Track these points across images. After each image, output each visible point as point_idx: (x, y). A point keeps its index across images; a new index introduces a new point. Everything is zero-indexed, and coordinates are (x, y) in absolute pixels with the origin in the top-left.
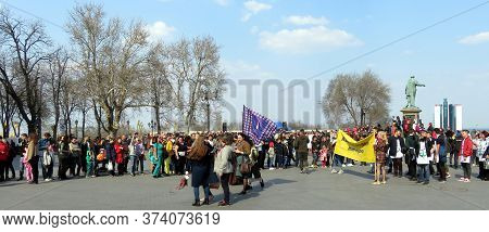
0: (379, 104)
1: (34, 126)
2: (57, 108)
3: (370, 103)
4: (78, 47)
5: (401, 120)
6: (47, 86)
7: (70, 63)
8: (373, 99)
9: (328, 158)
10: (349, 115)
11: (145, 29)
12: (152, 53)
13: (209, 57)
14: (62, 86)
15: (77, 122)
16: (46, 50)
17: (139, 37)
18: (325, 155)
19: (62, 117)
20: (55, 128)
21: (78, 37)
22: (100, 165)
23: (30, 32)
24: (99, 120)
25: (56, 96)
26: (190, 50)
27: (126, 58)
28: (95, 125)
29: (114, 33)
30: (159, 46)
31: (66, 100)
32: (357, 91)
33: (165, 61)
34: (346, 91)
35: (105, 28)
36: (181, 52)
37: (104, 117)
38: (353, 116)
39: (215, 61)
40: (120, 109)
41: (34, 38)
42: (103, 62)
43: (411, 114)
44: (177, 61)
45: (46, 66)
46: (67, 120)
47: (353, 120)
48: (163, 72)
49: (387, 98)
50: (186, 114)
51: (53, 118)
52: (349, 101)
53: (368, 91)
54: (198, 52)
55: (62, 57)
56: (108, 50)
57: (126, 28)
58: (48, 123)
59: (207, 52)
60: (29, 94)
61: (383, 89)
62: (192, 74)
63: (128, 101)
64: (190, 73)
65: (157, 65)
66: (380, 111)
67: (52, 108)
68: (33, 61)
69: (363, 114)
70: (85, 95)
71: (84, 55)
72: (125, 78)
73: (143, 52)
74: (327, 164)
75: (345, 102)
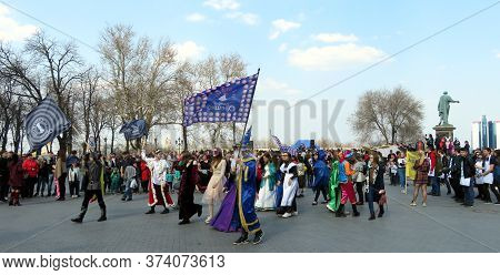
0: (411, 121)
1: (65, 143)
2: (87, 126)
3: (401, 120)
4: (108, 67)
5: (434, 137)
6: (78, 104)
7: (100, 82)
8: (405, 116)
10: (379, 133)
11: (173, 48)
12: (179, 71)
14: (94, 104)
15: (106, 139)
16: (78, 70)
17: (167, 56)
19: (92, 135)
20: (85, 146)
21: (109, 56)
23: (63, 52)
25: (87, 114)
26: (218, 68)
27: (155, 76)
29: (142, 53)
30: (186, 64)
31: (96, 118)
32: (388, 107)
33: (193, 79)
34: (376, 108)
35: (134, 47)
36: (208, 71)
38: (384, 132)
40: (148, 126)
41: (67, 58)
42: (132, 81)
43: (444, 131)
44: (204, 79)
45: (77, 85)
46: (97, 138)
47: (384, 138)
49: (419, 115)
50: (212, 132)
51: (84, 136)
52: (379, 119)
53: (400, 108)
54: (225, 70)
55: (93, 76)
56: (137, 69)
57: (155, 47)
58: (80, 139)
59: (235, 70)
61: (414, 106)
63: (154, 119)
65: (184, 83)
66: (411, 129)
67: (83, 126)
68: (65, 80)
69: (394, 132)
70: (114, 113)
71: (115, 74)
72: (152, 95)
73: (170, 70)
75: (375, 119)
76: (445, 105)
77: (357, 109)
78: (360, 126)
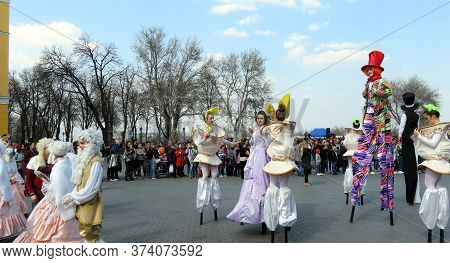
1: (107, 133)
2: (126, 117)
4: (143, 65)
6: (117, 99)
7: (136, 79)
11: (199, 46)
12: (205, 67)
13: (256, 69)
14: (130, 98)
15: (141, 129)
16: (118, 68)
17: (194, 54)
19: (129, 125)
20: (123, 134)
21: (143, 55)
23: (105, 53)
24: (159, 127)
25: (125, 107)
26: (238, 64)
27: (183, 73)
28: (156, 131)
29: (172, 52)
30: (211, 61)
31: (133, 110)
33: (216, 74)
35: (165, 47)
36: (230, 66)
37: (163, 126)
39: (261, 73)
40: (177, 117)
41: (108, 58)
42: (163, 77)
44: (227, 73)
45: (117, 81)
46: (134, 128)
48: (214, 83)
50: (234, 122)
51: (122, 125)
54: (245, 65)
55: (130, 74)
57: (183, 47)
59: (254, 65)
60: (104, 104)
62: (240, 85)
63: (184, 110)
64: (238, 84)
65: (209, 77)
67: (122, 117)
68: (107, 77)
70: (148, 106)
71: (148, 71)
72: (182, 88)
73: (197, 67)
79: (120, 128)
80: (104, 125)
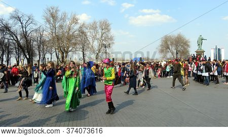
0: (185, 49)
1: (30, 61)
2: (40, 53)
3: (180, 48)
4: (48, 26)
5: (195, 56)
6: (35, 43)
7: (45, 33)
8: (182, 46)
9: (161, 74)
10: (170, 54)
11: (77, 17)
12: (81, 27)
13: (106, 29)
14: (42, 43)
15: (48, 59)
16: (35, 27)
17: (75, 21)
18: (159, 72)
19: (41, 57)
20: (39, 61)
21: (48, 21)
22: (59, 78)
23: (27, 19)
24: (58, 58)
25: (39, 47)
26: (98, 26)
27: (69, 30)
28: (56, 60)
29: (63, 19)
30: (83, 24)
31: (43, 49)
32: (174, 43)
33: (87, 31)
34: (169, 43)
35: (60, 17)
36: (94, 27)
37: (60, 56)
38: (173, 54)
39: (109, 31)
40: (67, 52)
41: (29, 22)
42: (59, 32)
43: (200, 53)
44: (92, 31)
45: (34, 34)
46: (44, 58)
47: (172, 56)
48: (86, 35)
49: (188, 46)
50: (96, 55)
51: (38, 57)
52: (170, 48)
53: (180, 43)
54: (101, 26)
55: (41, 30)
56: (61, 27)
57: (69, 16)
58: (36, 59)
59: (106, 27)
60: (28, 46)
61: (186, 42)
62: (99, 36)
63: (70, 49)
64: (98, 36)
65: (83, 33)
66: (185, 52)
67: (37, 53)
68: (29, 32)
69: (177, 53)
70: (51, 47)
71: (51, 29)
72: (69, 39)
73: (77, 27)
74: (161, 76)
75: (168, 48)
76: (201, 41)
77: (160, 44)
78: (162, 51)
79: (37, 58)
80: (28, 56)
